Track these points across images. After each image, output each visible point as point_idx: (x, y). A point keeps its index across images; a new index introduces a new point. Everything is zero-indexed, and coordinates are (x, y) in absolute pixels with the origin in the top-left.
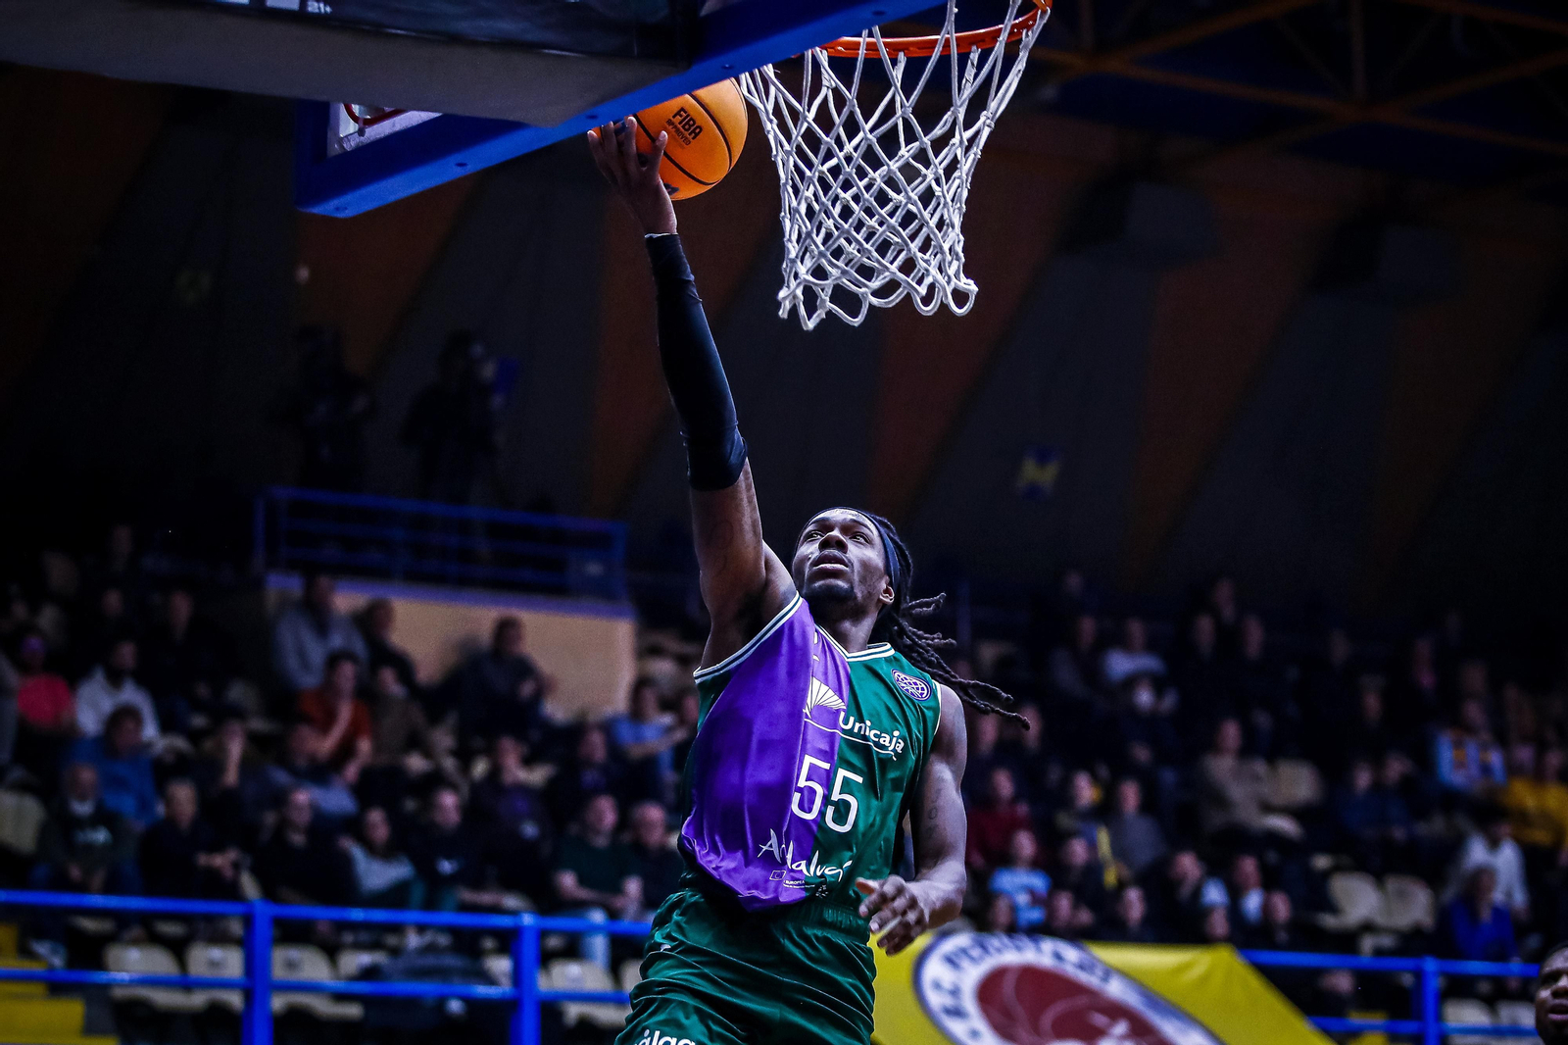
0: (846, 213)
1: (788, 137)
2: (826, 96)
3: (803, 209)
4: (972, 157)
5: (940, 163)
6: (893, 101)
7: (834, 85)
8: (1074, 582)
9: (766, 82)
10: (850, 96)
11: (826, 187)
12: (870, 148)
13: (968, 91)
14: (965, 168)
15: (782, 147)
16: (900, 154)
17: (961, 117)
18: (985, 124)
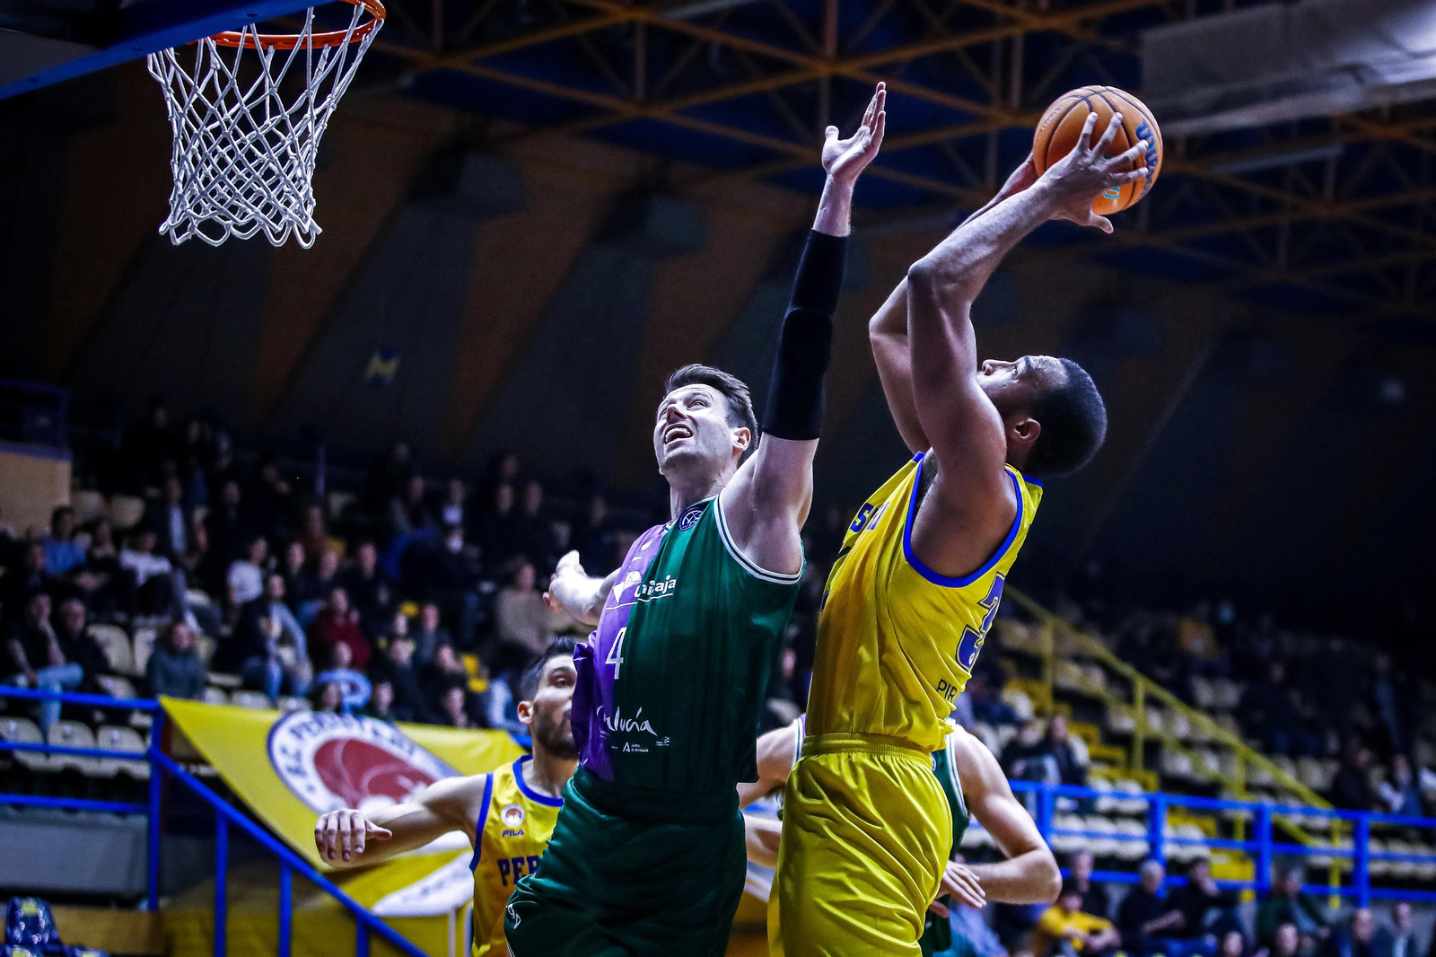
0: (223, 163)
1: (182, 103)
2: (213, 76)
3: (190, 157)
4: (321, 128)
5: (295, 132)
6: (263, 82)
7: (219, 66)
8: (402, 451)
9: (168, 63)
10: (232, 76)
11: (209, 143)
12: (244, 116)
13: (320, 76)
14: (316, 136)
15: (177, 110)
16: (265, 123)
17: (313, 99)
18: (331, 102)
